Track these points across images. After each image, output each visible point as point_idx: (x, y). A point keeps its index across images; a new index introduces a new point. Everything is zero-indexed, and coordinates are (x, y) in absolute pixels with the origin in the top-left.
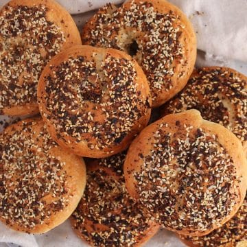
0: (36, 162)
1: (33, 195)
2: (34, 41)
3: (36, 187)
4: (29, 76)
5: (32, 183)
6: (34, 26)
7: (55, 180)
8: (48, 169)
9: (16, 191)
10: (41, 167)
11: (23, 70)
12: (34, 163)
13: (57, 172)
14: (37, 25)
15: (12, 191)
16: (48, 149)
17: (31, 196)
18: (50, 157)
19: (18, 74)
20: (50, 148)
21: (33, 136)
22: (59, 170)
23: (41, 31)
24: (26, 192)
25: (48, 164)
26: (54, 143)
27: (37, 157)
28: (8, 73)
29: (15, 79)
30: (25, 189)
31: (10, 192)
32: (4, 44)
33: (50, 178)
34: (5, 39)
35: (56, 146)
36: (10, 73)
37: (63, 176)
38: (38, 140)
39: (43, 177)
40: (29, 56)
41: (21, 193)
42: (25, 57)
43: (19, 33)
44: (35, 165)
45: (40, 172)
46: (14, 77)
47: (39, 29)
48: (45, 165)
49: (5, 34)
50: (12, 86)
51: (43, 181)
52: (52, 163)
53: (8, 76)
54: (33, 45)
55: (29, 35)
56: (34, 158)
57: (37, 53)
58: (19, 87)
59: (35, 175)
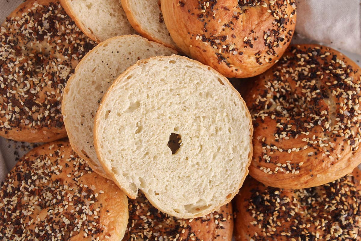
0: (63, 193)
1: (59, 235)
2: (67, 50)
3: (64, 225)
4: (53, 93)
5: (57, 219)
6: (68, 31)
7: (87, 215)
8: (78, 201)
9: (37, 231)
10: (70, 199)
11: (46, 85)
12: (60, 194)
13: (91, 204)
14: (72, 30)
15: (31, 231)
16: (79, 176)
17: (55, 237)
18: (81, 186)
19: (38, 89)
20: (82, 174)
21: (61, 161)
22: (93, 202)
23: (76, 39)
24: (50, 232)
25: (79, 195)
26: (87, 169)
27: (66, 187)
28: (25, 85)
29: (34, 95)
30: (48, 228)
31: (29, 233)
32: (23, 48)
33: (80, 212)
34: (26, 42)
35: (90, 172)
36: (28, 85)
37: (98, 210)
38: (67, 165)
39: (72, 211)
40: (55, 67)
41: (42, 234)
42: (50, 68)
43: (47, 37)
44: (62, 197)
45: (69, 205)
46: (33, 92)
47: (74, 36)
48: (74, 196)
49: (28, 35)
50: (30, 103)
51: (71, 217)
52: (84, 194)
53: (25, 90)
54: (64, 54)
55: (59, 41)
56: (61, 188)
57: (67, 65)
58: (38, 105)
59: (61, 210)
